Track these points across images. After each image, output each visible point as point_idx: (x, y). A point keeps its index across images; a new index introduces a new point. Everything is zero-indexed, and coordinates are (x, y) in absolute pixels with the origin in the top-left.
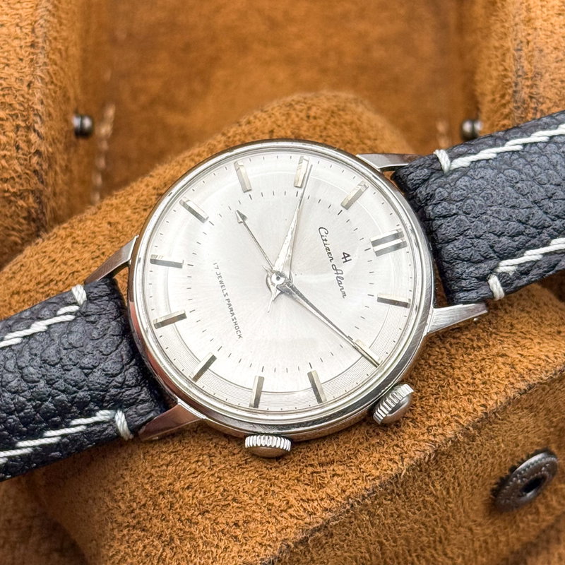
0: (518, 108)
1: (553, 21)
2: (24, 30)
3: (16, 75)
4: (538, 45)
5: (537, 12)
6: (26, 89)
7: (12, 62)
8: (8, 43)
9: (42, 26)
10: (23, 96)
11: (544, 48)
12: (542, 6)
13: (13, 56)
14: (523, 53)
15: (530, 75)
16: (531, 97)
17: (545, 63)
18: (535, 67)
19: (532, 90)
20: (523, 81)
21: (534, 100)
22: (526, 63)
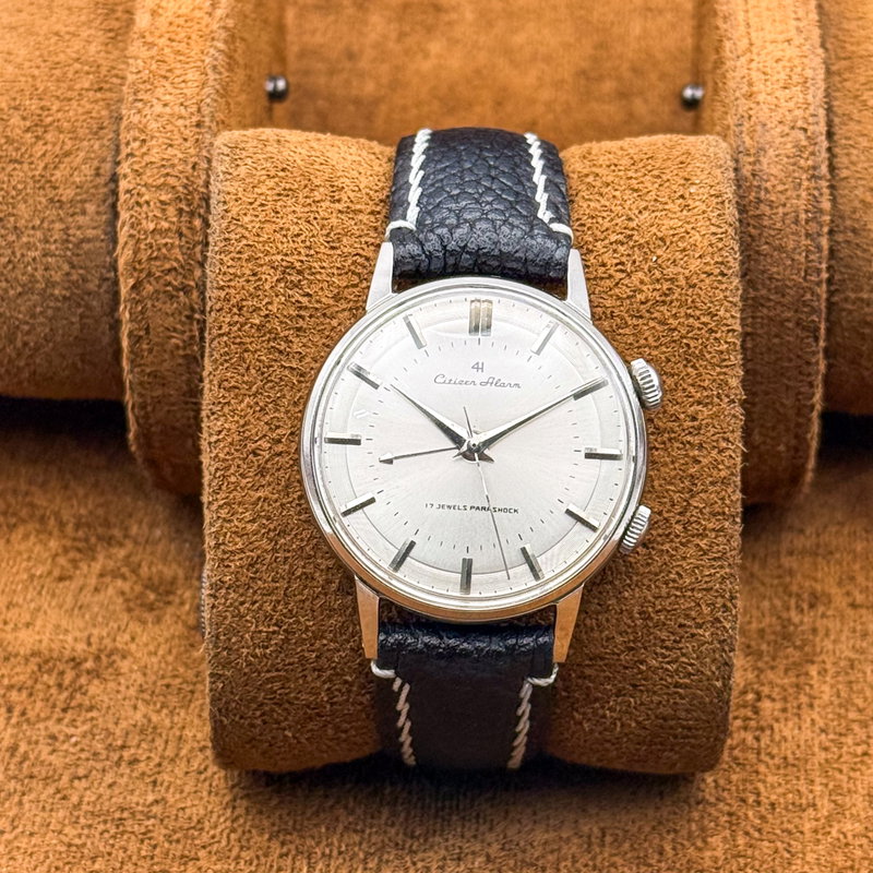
1: (778, 94)
2: (189, 110)
4: (761, 119)
11: (768, 122)
12: (766, 80)
14: (744, 129)
15: (752, 151)
16: (754, 175)
17: (768, 138)
18: (758, 142)
19: (755, 168)
20: (745, 158)
21: (757, 178)
22: (747, 139)
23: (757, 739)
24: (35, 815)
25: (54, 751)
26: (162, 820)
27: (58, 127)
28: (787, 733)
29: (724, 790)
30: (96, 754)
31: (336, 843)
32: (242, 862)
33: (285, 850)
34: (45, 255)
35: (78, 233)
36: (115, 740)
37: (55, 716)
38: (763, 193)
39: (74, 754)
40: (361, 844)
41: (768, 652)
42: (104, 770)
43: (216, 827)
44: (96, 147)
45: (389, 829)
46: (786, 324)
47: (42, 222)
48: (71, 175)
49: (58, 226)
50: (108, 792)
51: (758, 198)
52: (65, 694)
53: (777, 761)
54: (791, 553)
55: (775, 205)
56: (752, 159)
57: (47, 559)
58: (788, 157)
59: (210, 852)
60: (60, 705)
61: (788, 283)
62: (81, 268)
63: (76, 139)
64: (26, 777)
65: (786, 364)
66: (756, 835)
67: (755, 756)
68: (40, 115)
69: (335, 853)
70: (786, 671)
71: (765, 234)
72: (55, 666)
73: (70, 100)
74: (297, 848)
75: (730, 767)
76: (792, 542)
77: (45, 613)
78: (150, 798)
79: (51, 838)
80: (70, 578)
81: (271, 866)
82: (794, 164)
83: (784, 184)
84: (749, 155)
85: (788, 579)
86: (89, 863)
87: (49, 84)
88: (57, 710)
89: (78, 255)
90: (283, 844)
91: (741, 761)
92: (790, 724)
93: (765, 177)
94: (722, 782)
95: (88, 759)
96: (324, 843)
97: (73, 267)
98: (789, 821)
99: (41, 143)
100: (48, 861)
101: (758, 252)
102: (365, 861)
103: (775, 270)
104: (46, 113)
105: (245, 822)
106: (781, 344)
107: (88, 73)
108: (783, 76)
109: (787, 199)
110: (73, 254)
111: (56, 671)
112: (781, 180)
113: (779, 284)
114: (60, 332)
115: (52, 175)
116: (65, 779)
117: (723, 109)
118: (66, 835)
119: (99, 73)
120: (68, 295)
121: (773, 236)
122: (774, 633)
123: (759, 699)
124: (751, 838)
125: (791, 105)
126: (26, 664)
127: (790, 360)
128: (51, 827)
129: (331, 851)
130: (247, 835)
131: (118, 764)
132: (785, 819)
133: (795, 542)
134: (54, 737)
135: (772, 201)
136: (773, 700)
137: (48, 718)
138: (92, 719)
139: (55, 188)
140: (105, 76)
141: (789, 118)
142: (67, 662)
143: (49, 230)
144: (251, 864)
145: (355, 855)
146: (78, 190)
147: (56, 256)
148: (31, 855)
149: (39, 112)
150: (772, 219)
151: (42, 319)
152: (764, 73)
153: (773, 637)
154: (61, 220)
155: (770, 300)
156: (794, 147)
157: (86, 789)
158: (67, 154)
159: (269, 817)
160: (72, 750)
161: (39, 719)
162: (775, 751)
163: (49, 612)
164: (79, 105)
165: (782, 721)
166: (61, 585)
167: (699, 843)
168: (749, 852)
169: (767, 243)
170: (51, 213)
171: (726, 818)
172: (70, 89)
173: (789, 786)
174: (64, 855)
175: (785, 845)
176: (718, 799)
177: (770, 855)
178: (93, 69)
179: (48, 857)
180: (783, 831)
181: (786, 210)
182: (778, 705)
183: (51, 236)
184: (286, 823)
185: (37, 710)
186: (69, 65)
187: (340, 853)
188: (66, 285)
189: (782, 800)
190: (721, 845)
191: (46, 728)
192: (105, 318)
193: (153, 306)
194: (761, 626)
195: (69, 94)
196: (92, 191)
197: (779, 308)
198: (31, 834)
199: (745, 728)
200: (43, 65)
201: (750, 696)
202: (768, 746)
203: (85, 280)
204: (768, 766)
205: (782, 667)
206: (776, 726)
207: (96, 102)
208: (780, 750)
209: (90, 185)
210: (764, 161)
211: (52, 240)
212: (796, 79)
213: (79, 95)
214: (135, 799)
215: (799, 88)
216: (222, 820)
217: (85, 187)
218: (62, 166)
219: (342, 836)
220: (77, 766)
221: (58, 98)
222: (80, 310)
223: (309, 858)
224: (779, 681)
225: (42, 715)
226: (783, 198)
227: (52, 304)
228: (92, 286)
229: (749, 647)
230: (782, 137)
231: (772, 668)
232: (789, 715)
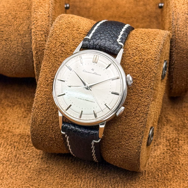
0: (173, 27)
1: (181, 6)
3: (45, 23)
4: (178, 12)
5: (177, 4)
6: (47, 27)
7: (44, 21)
8: (43, 16)
9: (51, 12)
10: (47, 28)
12: (179, 3)
13: (44, 19)
14: (174, 14)
15: (176, 19)
16: (176, 25)
17: (180, 16)
18: (177, 17)
19: (177, 23)
20: (174, 21)
21: (177, 25)
22: (175, 17)
23: (179, 149)
24: (21, 171)
25: (24, 156)
26: (49, 171)
27: (19, 18)
28: (185, 148)
29: (172, 161)
30: (34, 157)
31: (87, 175)
32: (66, 180)
33: (76, 177)
34: (17, 46)
35: (24, 41)
36: (38, 153)
37: (25, 148)
38: (179, 29)
39: (29, 157)
40: (92, 175)
41: (180, 130)
42: (36, 160)
43: (60, 172)
44: (28, 22)
45: (98, 172)
46: (184, 58)
47: (17, 39)
48: (23, 28)
49: (20, 40)
50: (37, 165)
51: (178, 30)
52: (27, 143)
53: (183, 154)
54: (185, 107)
55: (181, 31)
56: (176, 21)
57: (21, 113)
58: (184, 20)
59: (59, 178)
60: (25, 146)
61: (184, 48)
62: (25, 49)
63: (23, 20)
64: (19, 162)
65: (184, 66)
66: (179, 171)
67: (178, 153)
68: (15, 15)
69: (87, 177)
70: (185, 134)
71: (179, 38)
72: (24, 137)
73: (22, 11)
74: (78, 177)
75: (173, 156)
76: (185, 105)
77: (21, 125)
78: (46, 166)
79: (25, 176)
80: (27, 117)
81: (73, 181)
82: (186, 22)
83: (183, 26)
84: (175, 20)
85: (184, 113)
86: (33, 181)
87: (17, 8)
88: (25, 147)
89: (25, 46)
90: (75, 176)
91: (175, 154)
92: (186, 146)
93: (179, 25)
94: (171, 159)
95: (32, 158)
96: (84, 175)
97: (24, 49)
98: (186, 168)
99: (16, 21)
100: (24, 181)
101: (178, 42)
102: (93, 179)
103: (182, 46)
104: (17, 15)
105: (67, 171)
106: (183, 62)
107: (26, 5)
108: (182, 2)
109: (184, 30)
110: (23, 46)
111: (24, 138)
112: (182, 25)
113: (183, 49)
114: (21, 63)
115: (18, 28)
116: (27, 162)
117: (169, 10)
118: (28, 175)
119: (28, 5)
120: (23, 55)
121: (181, 38)
122: (182, 125)
123: (179, 140)
124: (178, 172)
125: (184, 8)
126: (18, 137)
127: (185, 66)
128: (24, 173)
129: (86, 177)
130: (67, 174)
131: (39, 159)
132: (185, 167)
133: (186, 105)
134: (24, 153)
135: (181, 30)
136: (182, 141)
137: (23, 149)
138: (33, 149)
139: (19, 31)
140: (29, 6)
141: (184, 12)
142: (27, 136)
143: (18, 41)
144: (68, 180)
145: (91, 178)
146: (24, 32)
147: (19, 46)
148: (20, 180)
149: (15, 14)
150: (180, 34)
151: (17, 60)
152: (178, 2)
153: (181, 126)
154: (21, 38)
155: (180, 52)
156: (185, 18)
157: (32, 165)
158: (22, 24)
159: (72, 170)
160: (28, 156)
161: (21, 149)
162: (183, 152)
163: (22, 125)
164: (24, 13)
165: (184, 145)
166: (25, 119)
167: (167, 173)
168: (178, 175)
169: (180, 40)
170: (19, 37)
171: (172, 167)
172: (22, 9)
173: (186, 160)
174: (28, 179)
175: (186, 173)
176: (170, 163)
177: (182, 176)
178: (27, 4)
179: (24, 180)
180: (185, 170)
181: (184, 32)
182: (183, 142)
183: (19, 42)
184: (76, 171)
185: (20, 147)
186: (21, 4)
187: (88, 177)
188: (22, 53)
189: (184, 163)
190: (171, 173)
191: (23, 151)
192: (31, 60)
193: (40, 57)
194: (179, 124)
195: (22, 10)
196: (27, 32)
197: (182, 54)
198: (20, 175)
199: (176, 147)
200: (16, 4)
201: (177, 140)
202: (181, 151)
203: (26, 52)
204: (181, 155)
205: (184, 133)
206: (183, 146)
207: (27, 12)
208: (184, 152)
209: (27, 31)
210: (179, 21)
211: (19, 43)
212: (185, 3)
213: (24, 10)
214: (42, 166)
215: (186, 5)
216: (62, 171)
217: (26, 31)
218: (20, 26)
219: (88, 173)
220: (30, 159)
221: (19, 11)
222: (25, 58)
223: (81, 179)
224: (183, 136)
225: (22, 148)
226: (183, 30)
227: (19, 57)
228: (28, 53)
229: (176, 129)
230: (183, 16)
231: (181, 133)
232: (186, 144)
